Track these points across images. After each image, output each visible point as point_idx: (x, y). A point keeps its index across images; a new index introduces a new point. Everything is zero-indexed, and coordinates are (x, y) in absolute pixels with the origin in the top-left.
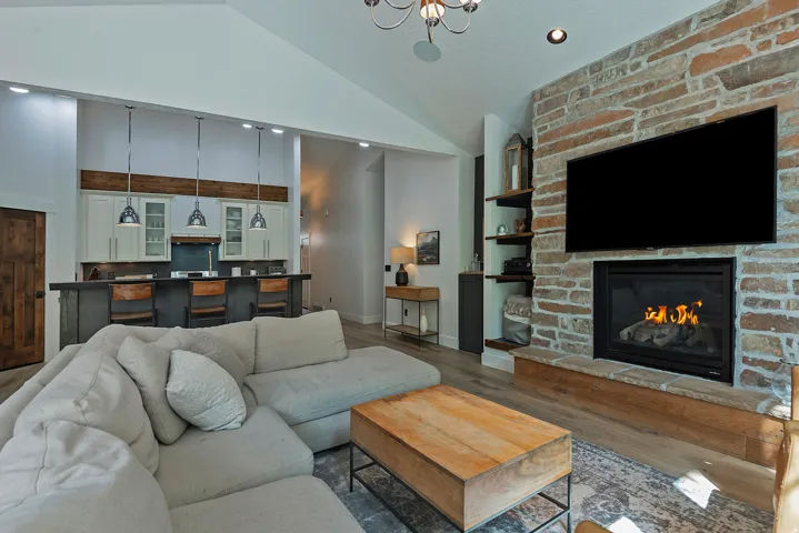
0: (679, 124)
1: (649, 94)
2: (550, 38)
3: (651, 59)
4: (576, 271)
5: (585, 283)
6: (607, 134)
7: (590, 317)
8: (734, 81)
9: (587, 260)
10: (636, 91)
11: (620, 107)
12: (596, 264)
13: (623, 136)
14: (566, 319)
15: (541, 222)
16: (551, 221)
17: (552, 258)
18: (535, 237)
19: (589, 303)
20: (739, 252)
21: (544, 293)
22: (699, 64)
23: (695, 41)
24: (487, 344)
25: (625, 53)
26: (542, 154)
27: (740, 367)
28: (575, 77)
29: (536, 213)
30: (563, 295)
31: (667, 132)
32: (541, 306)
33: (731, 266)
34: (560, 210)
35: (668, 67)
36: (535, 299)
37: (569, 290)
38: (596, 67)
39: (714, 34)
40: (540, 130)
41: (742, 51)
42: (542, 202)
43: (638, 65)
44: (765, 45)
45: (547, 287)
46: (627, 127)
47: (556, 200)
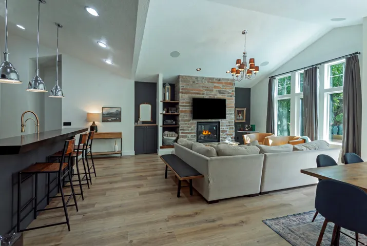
0: (212, 97)
1: (207, 88)
2: (197, 70)
3: (208, 82)
4: (192, 124)
5: (194, 127)
6: (198, 94)
7: (196, 134)
8: (220, 92)
9: (195, 121)
10: (205, 87)
11: (201, 89)
12: (197, 122)
13: (201, 95)
14: (189, 135)
15: (182, 111)
16: (185, 111)
17: (185, 121)
18: (180, 115)
19: (195, 131)
20: (220, 120)
21: (183, 130)
22: (215, 87)
23: (214, 82)
24: (161, 148)
25: (203, 78)
26: (182, 93)
27: (220, 139)
28: (191, 77)
29: (181, 108)
30: (188, 130)
31: (210, 98)
32: (182, 133)
33: (219, 122)
34: (189, 109)
35: (210, 85)
36: (180, 132)
37: (190, 129)
38: (197, 78)
39: (217, 83)
40: (181, 86)
41: (221, 88)
42: (182, 106)
43: (205, 82)
44: (223, 88)
45: (184, 128)
46: (203, 94)
47: (186, 106)
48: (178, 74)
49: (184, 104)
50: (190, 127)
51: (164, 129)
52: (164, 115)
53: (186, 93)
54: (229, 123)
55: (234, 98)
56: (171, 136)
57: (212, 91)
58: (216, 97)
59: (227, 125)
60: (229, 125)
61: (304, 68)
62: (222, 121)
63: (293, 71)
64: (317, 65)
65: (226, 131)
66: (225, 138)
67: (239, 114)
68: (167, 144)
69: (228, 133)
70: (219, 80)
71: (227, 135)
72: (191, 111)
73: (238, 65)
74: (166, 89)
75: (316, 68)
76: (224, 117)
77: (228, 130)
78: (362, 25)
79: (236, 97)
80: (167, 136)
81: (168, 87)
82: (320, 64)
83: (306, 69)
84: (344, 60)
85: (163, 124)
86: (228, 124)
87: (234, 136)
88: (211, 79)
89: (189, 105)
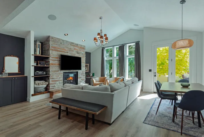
0: (73, 55)
1: (70, 49)
2: (65, 35)
4: (60, 74)
5: (61, 76)
8: (78, 53)
9: (62, 72)
11: (66, 49)
12: (64, 72)
13: (64, 53)
14: (58, 82)
15: (52, 64)
16: (55, 64)
17: (55, 71)
18: (51, 67)
21: (53, 78)
22: (75, 49)
23: (74, 46)
24: (32, 95)
25: (67, 41)
26: (52, 50)
27: (78, 83)
28: (59, 39)
29: (51, 62)
30: (57, 78)
32: (52, 81)
33: (77, 72)
34: (57, 62)
35: (72, 47)
36: (51, 80)
38: (63, 41)
39: (76, 47)
40: (52, 45)
41: (78, 50)
42: (52, 60)
43: (69, 45)
44: (79, 51)
45: (53, 77)
46: (68, 52)
47: (56, 60)
48: (48, 35)
50: (58, 76)
51: (36, 79)
52: (35, 67)
53: (55, 50)
54: (83, 72)
55: (85, 57)
56: (42, 85)
57: (73, 51)
58: (75, 55)
59: (81, 74)
60: (83, 74)
61: (119, 45)
62: (79, 71)
63: (113, 46)
64: (124, 44)
66: (81, 82)
68: (38, 91)
70: (77, 45)
71: (82, 79)
72: (60, 65)
73: (98, 36)
74: (37, 45)
75: (124, 46)
76: (80, 69)
77: (82, 77)
78: (143, 30)
80: (38, 85)
81: (38, 43)
82: (125, 44)
83: (119, 46)
84: (134, 44)
85: (35, 75)
87: (85, 80)
88: (72, 43)
89: (57, 60)
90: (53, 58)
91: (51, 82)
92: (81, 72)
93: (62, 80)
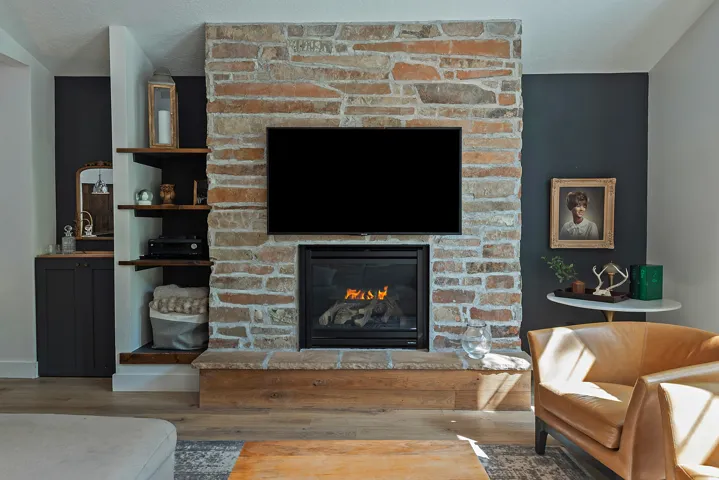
0: (383, 121)
1: (355, 81)
3: (358, 47)
4: (274, 255)
5: (285, 270)
6: (311, 109)
7: (293, 306)
8: (430, 96)
9: (292, 243)
10: (343, 74)
11: (324, 84)
12: (300, 246)
14: (261, 311)
15: (222, 195)
16: (238, 195)
17: (239, 239)
18: (214, 212)
19: (292, 290)
20: (431, 240)
21: (229, 282)
22: (401, 70)
23: (396, 48)
24: (125, 360)
25: (330, 29)
26: (222, 108)
27: (433, 334)
29: (214, 181)
30: (257, 283)
31: (373, 125)
32: (224, 298)
33: (427, 251)
34: (255, 183)
35: (372, 61)
36: (215, 291)
37: (265, 278)
38: (296, 30)
39: (413, 49)
40: (217, 77)
41: (434, 73)
42: (223, 170)
43: (344, 48)
44: (449, 75)
45: (233, 275)
46: (333, 108)
47: (244, 170)
48: (197, 22)
49: (234, 162)
50: (265, 271)
53: (239, 106)
54: (486, 254)
55: (516, 122)
57: (384, 89)
58: (404, 121)
59: (472, 267)
60: (489, 267)
62: (441, 245)
65: (471, 296)
66: (462, 330)
67: (572, 206)
69: (476, 304)
70: (426, 30)
71: (475, 313)
79: (527, 115)
80: (166, 310)
81: (159, 85)
86: (480, 260)
88: (375, 29)
89: (255, 167)
90: (225, 155)
91: (216, 303)
92: (469, 254)
93: (289, 299)
